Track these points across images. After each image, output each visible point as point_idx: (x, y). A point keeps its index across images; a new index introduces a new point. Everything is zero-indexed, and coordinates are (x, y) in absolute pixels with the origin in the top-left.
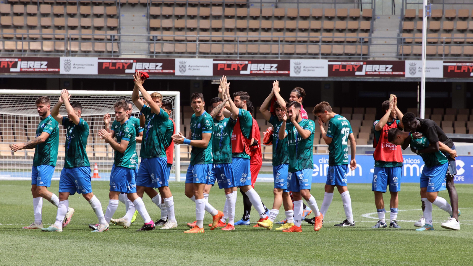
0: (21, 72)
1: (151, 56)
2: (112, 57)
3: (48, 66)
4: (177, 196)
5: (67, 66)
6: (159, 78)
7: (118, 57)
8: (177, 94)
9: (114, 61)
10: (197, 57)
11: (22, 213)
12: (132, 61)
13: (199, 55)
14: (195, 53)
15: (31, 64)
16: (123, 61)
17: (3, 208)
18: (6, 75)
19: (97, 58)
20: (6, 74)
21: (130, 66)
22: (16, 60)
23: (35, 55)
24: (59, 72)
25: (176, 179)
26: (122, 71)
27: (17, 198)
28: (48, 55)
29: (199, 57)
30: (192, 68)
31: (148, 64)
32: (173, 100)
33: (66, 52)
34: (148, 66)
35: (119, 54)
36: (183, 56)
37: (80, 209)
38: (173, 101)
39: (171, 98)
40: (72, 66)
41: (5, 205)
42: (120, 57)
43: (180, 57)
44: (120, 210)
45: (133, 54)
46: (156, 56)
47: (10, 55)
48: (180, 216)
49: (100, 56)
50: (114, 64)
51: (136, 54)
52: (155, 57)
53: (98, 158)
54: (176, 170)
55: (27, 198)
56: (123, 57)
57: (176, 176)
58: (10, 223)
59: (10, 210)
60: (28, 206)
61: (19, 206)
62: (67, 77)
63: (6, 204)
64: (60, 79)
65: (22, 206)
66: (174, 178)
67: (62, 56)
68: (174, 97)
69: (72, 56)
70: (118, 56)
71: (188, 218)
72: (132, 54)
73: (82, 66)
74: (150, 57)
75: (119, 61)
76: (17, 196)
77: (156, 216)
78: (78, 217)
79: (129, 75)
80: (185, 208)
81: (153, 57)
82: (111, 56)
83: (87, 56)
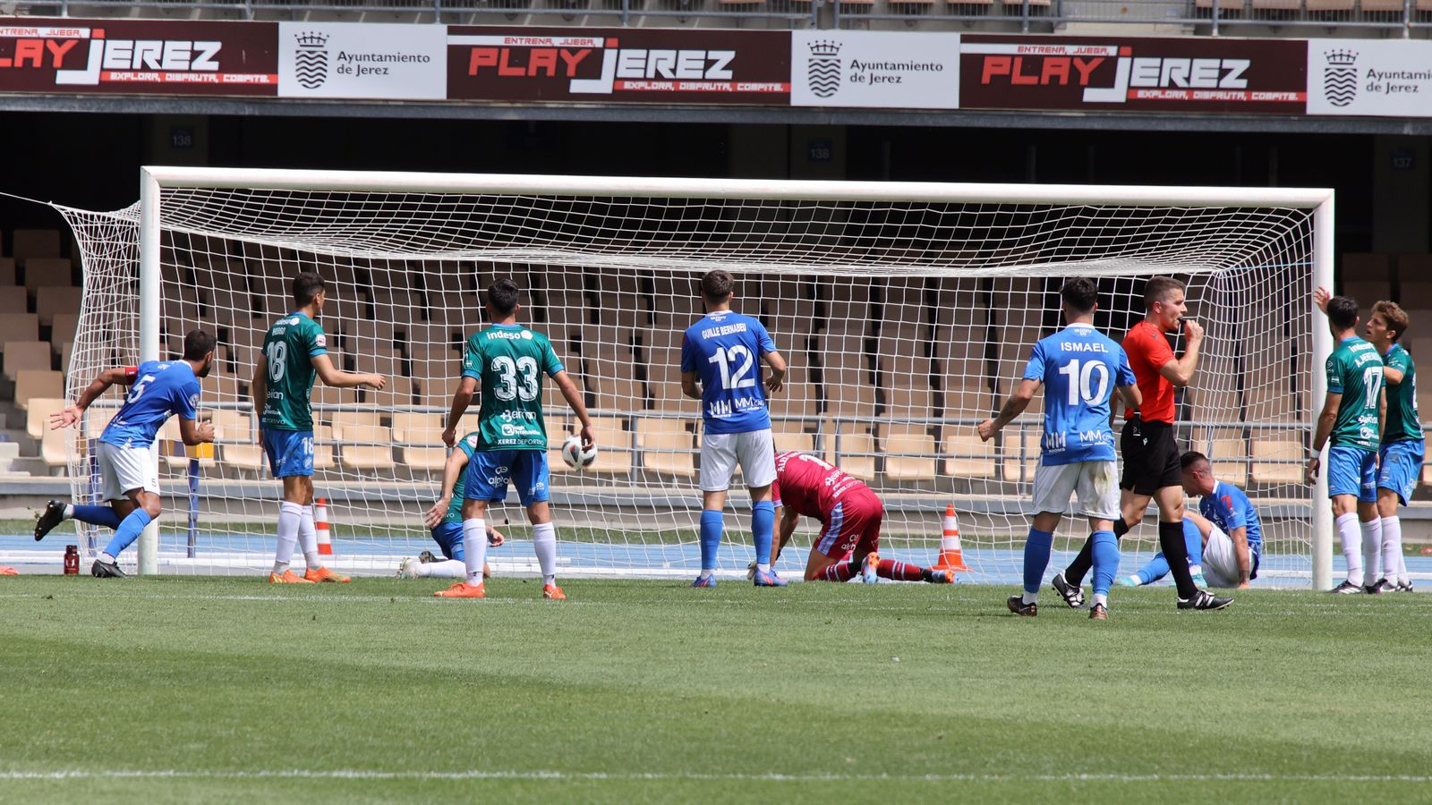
0: (619, 94)
1: (1199, 29)
2: (1026, 32)
3: (739, 70)
4: (1331, 655)
5: (825, 73)
6: (1233, 128)
7: (1052, 31)
8: (1324, 198)
9: (1034, 50)
10: (1406, 33)
11: (649, 726)
12: (1112, 51)
13: (1413, 24)
14: (1396, 16)
15: (663, 59)
16: (1071, 50)
17: (559, 705)
18: (552, 110)
19: (956, 36)
20: (551, 104)
21: (1105, 74)
22: (598, 42)
23: (683, 20)
24: (786, 96)
25: (1316, 577)
26: (1069, 95)
27: (616, 659)
28: (738, 22)
29: (1415, 34)
30: (1383, 82)
31: (1184, 63)
32: (1304, 225)
33: (819, 9)
34: (1186, 75)
35: (1054, 19)
36: (1342, 28)
37: (904, 710)
38: (1306, 231)
39: (1297, 216)
40: (846, 72)
41: (569, 688)
42: (1058, 33)
43: (1330, 32)
44: (1084, 715)
45: (1120, 17)
46: (1222, 28)
47: (568, 18)
48: (1355, 747)
49: (968, 24)
50: (1032, 65)
51: (1132, 17)
52: (1215, 34)
53: (962, 485)
54: (1316, 543)
55: (663, 658)
56: (1071, 30)
57: (1316, 567)
58: (599, 771)
59: (592, 714)
60: (671, 695)
61: (630, 695)
62: (822, 120)
63: (571, 686)
64: (789, 126)
65: (642, 696)
66: (1308, 574)
67: (798, 24)
68: (1308, 211)
69: (846, 25)
70: (1051, 28)
71: (1391, 756)
72: (1114, 18)
73: (891, 71)
74: (1196, 33)
75: (1054, 50)
76: (618, 650)
77: (1248, 744)
78: (899, 744)
79: (1099, 112)
80: (1372, 711)
81: (1210, 33)
82: (1020, 25)
83: (910, 25)
